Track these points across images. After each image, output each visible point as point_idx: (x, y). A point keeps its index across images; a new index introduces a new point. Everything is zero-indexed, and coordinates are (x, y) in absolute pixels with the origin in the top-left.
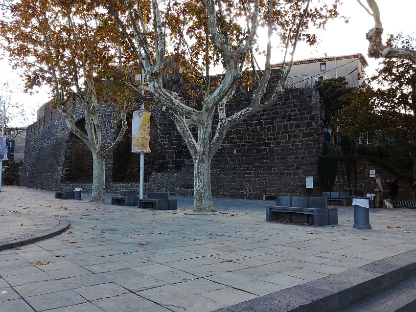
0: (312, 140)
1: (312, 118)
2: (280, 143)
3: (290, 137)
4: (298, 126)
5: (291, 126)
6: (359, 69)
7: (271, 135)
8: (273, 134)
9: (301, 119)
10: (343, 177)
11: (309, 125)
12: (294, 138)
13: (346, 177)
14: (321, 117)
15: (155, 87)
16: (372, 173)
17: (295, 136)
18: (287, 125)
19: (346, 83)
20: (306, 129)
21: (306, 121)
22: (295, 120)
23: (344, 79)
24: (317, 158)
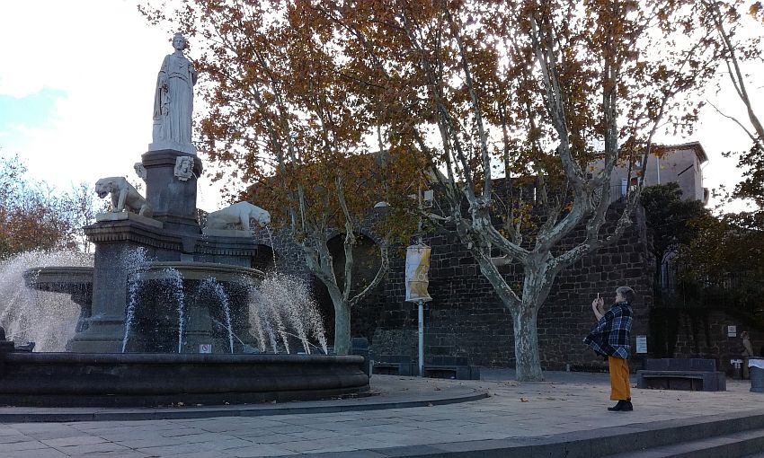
0: (639, 282)
1: (640, 249)
2: (588, 285)
3: (604, 277)
4: (616, 260)
5: (605, 260)
6: (695, 167)
7: (573, 273)
8: (578, 272)
9: (621, 250)
10: (688, 337)
11: (634, 259)
12: (610, 278)
13: (691, 336)
14: (649, 246)
15: (483, 225)
16: (732, 331)
17: (612, 276)
18: (598, 259)
19: (680, 193)
20: (629, 266)
21: (628, 254)
22: (612, 251)
23: (676, 186)
24: (647, 309)
